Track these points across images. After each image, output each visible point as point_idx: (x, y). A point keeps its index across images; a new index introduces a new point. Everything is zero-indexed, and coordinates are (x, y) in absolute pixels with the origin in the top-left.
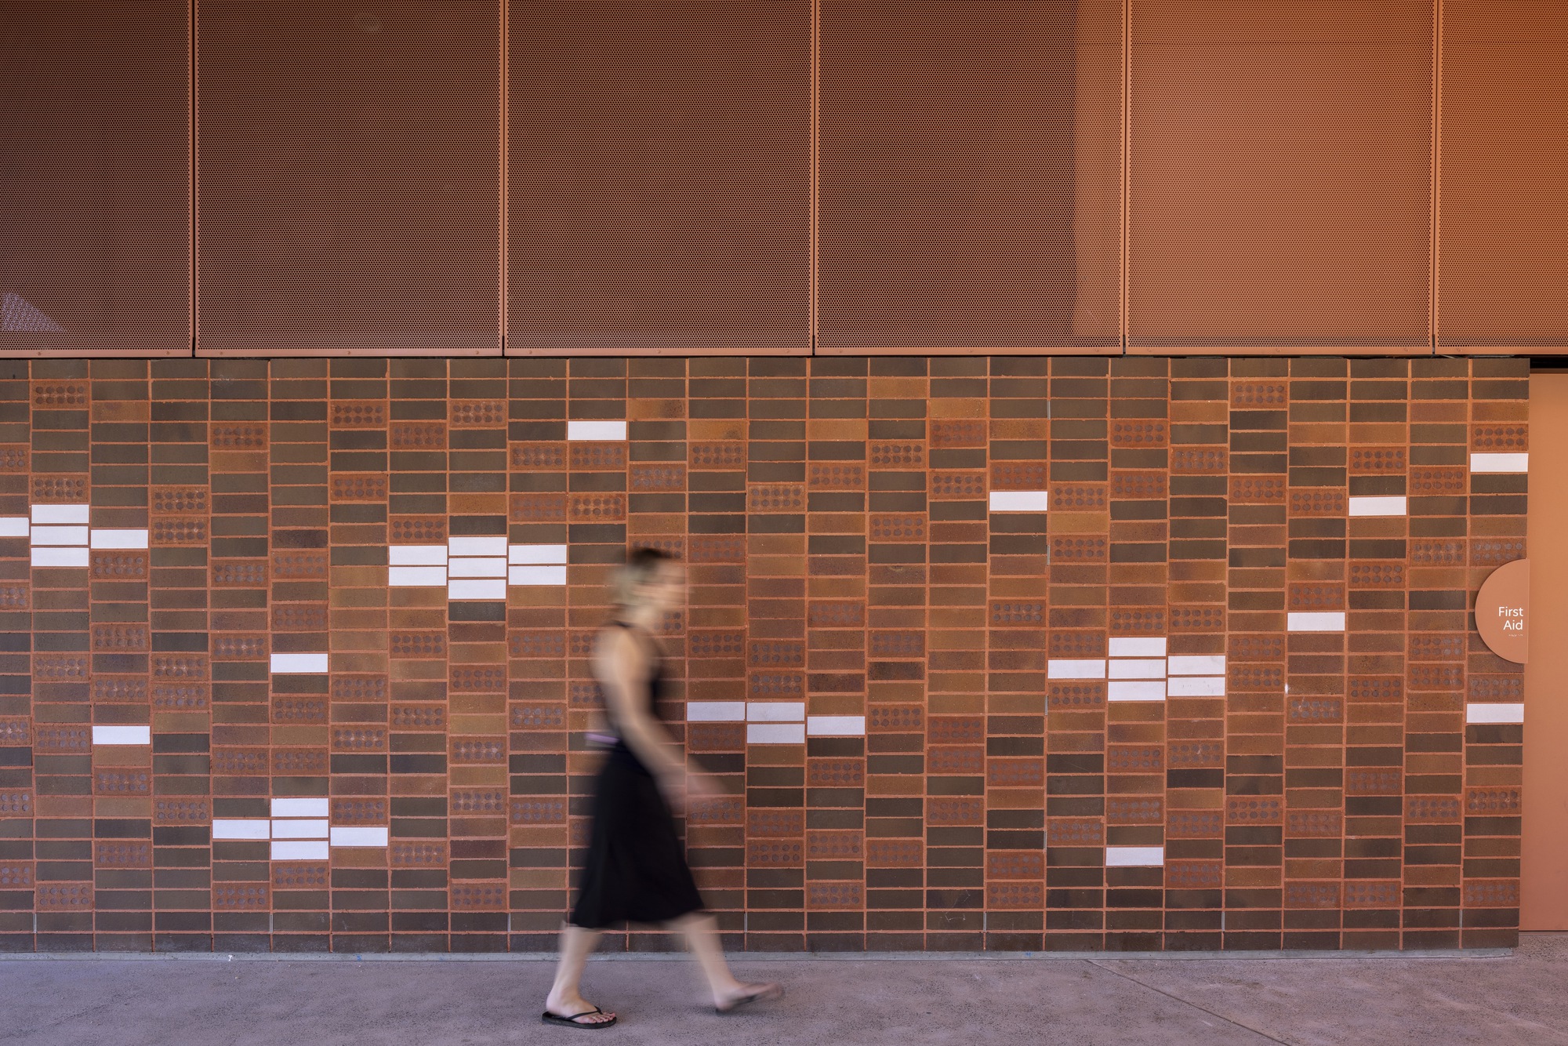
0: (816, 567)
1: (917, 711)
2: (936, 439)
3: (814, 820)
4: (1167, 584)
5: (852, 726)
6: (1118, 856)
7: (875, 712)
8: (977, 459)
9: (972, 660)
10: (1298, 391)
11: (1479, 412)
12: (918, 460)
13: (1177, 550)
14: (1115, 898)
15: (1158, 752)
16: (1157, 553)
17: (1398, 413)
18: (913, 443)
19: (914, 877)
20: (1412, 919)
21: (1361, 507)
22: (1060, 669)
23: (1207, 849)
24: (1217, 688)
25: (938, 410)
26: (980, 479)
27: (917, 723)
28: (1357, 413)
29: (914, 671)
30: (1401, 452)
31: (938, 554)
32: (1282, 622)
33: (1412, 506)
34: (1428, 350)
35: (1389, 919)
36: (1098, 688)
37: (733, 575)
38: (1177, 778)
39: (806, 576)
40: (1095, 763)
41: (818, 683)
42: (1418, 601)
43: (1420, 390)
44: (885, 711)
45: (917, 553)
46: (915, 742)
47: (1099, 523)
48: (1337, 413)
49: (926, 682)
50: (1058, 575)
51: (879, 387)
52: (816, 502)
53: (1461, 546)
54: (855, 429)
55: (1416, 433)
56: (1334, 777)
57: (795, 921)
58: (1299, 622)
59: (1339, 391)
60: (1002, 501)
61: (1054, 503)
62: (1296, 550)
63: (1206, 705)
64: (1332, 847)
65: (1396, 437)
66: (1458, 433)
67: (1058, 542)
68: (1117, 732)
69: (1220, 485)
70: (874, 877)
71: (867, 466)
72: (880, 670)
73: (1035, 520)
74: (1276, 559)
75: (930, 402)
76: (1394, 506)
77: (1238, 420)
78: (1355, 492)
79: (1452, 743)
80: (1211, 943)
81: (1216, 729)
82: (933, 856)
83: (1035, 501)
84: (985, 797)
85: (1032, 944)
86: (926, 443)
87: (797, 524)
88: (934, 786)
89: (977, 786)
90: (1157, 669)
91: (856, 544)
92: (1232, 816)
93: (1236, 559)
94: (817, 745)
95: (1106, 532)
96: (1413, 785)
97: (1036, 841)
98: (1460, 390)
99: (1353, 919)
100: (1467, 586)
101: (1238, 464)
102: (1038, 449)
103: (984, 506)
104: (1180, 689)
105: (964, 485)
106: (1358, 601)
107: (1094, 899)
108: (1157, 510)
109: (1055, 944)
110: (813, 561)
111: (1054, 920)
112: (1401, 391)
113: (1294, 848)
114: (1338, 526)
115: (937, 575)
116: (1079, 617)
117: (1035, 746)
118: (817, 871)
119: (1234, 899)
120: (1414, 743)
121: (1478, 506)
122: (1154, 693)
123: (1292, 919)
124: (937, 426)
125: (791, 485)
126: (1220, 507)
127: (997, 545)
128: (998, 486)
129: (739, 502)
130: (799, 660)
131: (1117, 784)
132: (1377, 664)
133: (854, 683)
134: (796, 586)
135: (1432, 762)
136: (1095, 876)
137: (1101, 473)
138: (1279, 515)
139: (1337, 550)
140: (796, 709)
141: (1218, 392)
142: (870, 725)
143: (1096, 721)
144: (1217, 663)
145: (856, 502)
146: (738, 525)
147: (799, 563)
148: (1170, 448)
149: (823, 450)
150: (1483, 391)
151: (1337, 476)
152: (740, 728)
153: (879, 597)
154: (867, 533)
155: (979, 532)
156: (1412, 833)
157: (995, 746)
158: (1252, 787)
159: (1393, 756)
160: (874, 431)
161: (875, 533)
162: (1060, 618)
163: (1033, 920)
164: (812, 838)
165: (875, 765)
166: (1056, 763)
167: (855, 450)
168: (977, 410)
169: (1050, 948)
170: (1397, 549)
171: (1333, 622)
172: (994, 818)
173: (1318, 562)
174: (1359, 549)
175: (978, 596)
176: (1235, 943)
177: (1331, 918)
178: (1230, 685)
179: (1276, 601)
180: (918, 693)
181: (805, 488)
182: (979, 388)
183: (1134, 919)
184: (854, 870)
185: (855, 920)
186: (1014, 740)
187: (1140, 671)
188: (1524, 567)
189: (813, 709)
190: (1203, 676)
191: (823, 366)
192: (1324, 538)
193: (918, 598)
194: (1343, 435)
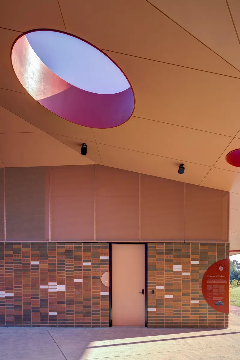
0: (6, 272)
1: (21, 293)
2: (23, 254)
3: (7, 308)
4: (57, 275)
5: (12, 295)
6: (51, 314)
7: (15, 293)
8: (29, 257)
9: (28, 286)
10: (75, 247)
11: (101, 250)
12: (20, 257)
13: (58, 270)
14: (50, 320)
15: (56, 299)
16: (55, 270)
17: (90, 251)
18: (19, 254)
19: (21, 316)
20: (93, 323)
21: (84, 264)
22: (42, 287)
23: (64, 313)
24: (64, 290)
25: (23, 250)
26: (29, 260)
27: (21, 294)
28: (84, 251)
29: (20, 287)
30: (90, 256)
31: (24, 270)
32: (73, 280)
33: (92, 264)
34: (94, 242)
35: (90, 323)
36: (47, 289)
38: (59, 303)
39: (4, 273)
40: (47, 300)
41: (7, 289)
42: (93, 277)
43: (93, 247)
44: (16, 293)
45: (20, 270)
46: (21, 297)
47: (47, 266)
48: (81, 251)
49: (22, 289)
50: (41, 273)
51: (15, 246)
52: (6, 263)
53: (99, 270)
54: (11, 253)
55: (93, 253)
56: (81, 303)
57: (4, 323)
58: (76, 280)
59: (81, 247)
60: (33, 263)
61: (40, 263)
62: (75, 270)
63: (63, 292)
64: (81, 313)
65: (90, 254)
66: (98, 253)
67: (41, 269)
68: (50, 296)
69: (64, 261)
70: (16, 316)
71: (13, 258)
72: (16, 287)
73: (38, 266)
74: (72, 271)
77: (66, 251)
78: (83, 262)
79: (98, 298)
80: (64, 326)
81: (64, 296)
82: (24, 314)
83: (37, 263)
84: (31, 305)
85: (38, 326)
86: (21, 255)
87: (3, 266)
88: (24, 303)
89: (30, 303)
90: (55, 287)
91: (12, 269)
92: (67, 308)
93: (67, 271)
94: (7, 297)
95: (48, 267)
96: (93, 304)
97: (38, 311)
98: (99, 247)
99: (85, 323)
100: (100, 276)
101: (67, 258)
102: (38, 255)
103: (30, 263)
104: (59, 290)
105: (27, 261)
106: (84, 277)
107: (47, 320)
108: (55, 264)
110: (5, 271)
111: (41, 323)
112: (90, 247)
113: (76, 313)
114: (81, 267)
115: (23, 273)
116: (44, 280)
117: (38, 298)
118: (7, 315)
119: (68, 320)
120: (93, 298)
121: (102, 264)
122: (55, 291)
123: (76, 323)
124: (23, 252)
125: (2, 260)
126: (64, 264)
127: (32, 269)
128: (32, 261)
130: (4, 285)
131: (50, 303)
132: (87, 286)
133: (12, 289)
134: (3, 275)
135: (96, 301)
136: (47, 316)
137: (47, 259)
138: (72, 265)
139: (81, 270)
140: (4, 292)
141: (64, 247)
142: (14, 295)
143: (47, 294)
144: (64, 286)
148: (57, 255)
149: (7, 255)
150: (102, 247)
151: (81, 260)
153: (15, 276)
154: (13, 267)
155: (29, 267)
156: (93, 311)
157: (32, 298)
158: (70, 304)
159: (90, 300)
160: (14, 253)
161: (14, 267)
162: (41, 280)
163: (39, 323)
164: (6, 311)
165: (15, 300)
166: (41, 300)
167: (11, 255)
168: (28, 250)
169: (41, 327)
170: (90, 270)
171: (81, 280)
172: (33, 308)
173: (78, 272)
174: (84, 270)
175: (29, 276)
176: (68, 326)
177: (82, 323)
178: (66, 289)
179: (72, 277)
180: (21, 290)
181: (4, 261)
182: (29, 247)
183: (52, 323)
184: (12, 315)
185: (13, 323)
186: (35, 297)
187: (53, 287)
188: (108, 273)
189: (6, 292)
190: (62, 288)
191: (7, 243)
192: (79, 268)
193: (21, 277)
194: (82, 254)
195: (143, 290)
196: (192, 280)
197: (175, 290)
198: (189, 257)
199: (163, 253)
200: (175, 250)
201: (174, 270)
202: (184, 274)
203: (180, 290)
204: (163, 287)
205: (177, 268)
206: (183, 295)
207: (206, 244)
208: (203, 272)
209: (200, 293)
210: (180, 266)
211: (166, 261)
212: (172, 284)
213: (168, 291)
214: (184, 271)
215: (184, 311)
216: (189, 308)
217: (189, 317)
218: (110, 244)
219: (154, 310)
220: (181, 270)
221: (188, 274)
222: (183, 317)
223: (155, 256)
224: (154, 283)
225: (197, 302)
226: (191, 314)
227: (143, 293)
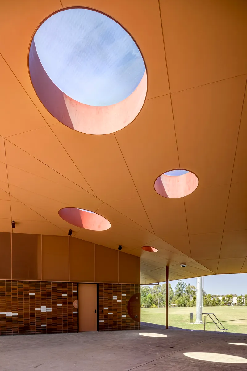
0: (13, 300)
1: (23, 313)
2: (24, 288)
4: (46, 301)
5: (17, 314)
6: (42, 326)
8: (28, 290)
9: (28, 308)
10: (58, 285)
11: (73, 287)
12: (22, 290)
13: (47, 299)
14: (42, 329)
15: (46, 316)
16: (45, 299)
17: (66, 287)
19: (23, 328)
20: (69, 330)
21: (63, 295)
22: (36, 309)
23: (51, 325)
25: (24, 286)
26: (28, 292)
28: (63, 287)
29: (23, 309)
31: (25, 299)
32: (56, 305)
33: (68, 295)
34: (69, 282)
35: (67, 330)
36: (40, 311)
37: (5, 301)
38: (48, 319)
40: (40, 317)
41: (13, 310)
42: (68, 303)
43: (68, 285)
44: (20, 313)
45: (23, 299)
46: (23, 316)
48: (61, 287)
50: (36, 301)
51: (18, 283)
52: (12, 294)
53: (72, 298)
54: (16, 287)
55: (68, 289)
56: (61, 318)
57: (11, 332)
58: (58, 305)
59: (61, 285)
60: (30, 294)
61: (35, 294)
62: (58, 299)
63: (50, 312)
64: (61, 324)
65: (66, 289)
66: (72, 289)
67: (36, 298)
68: (42, 315)
69: (51, 293)
70: (19, 328)
71: (18, 291)
72: (19, 309)
73: (34, 296)
74: (56, 299)
75: (24, 285)
76: (66, 295)
77: (52, 287)
79: (72, 315)
80: (51, 333)
81: (51, 314)
82: (25, 326)
83: (34, 294)
85: (34, 334)
87: (11, 296)
88: (25, 320)
89: (29, 320)
91: (17, 298)
92: (52, 322)
93: (52, 299)
94: (13, 316)
95: (40, 297)
96: (69, 319)
97: (34, 324)
98: (72, 285)
99: (64, 330)
100: (73, 302)
101: (52, 291)
102: (34, 289)
103: (29, 294)
104: (47, 311)
106: (63, 303)
107: (40, 329)
108: (45, 295)
109: (37, 334)
111: (36, 331)
112: (66, 285)
113: (58, 324)
114: (61, 297)
115: (25, 301)
116: (38, 305)
117: (34, 316)
118: (13, 328)
119: (53, 329)
120: (69, 315)
121: (73, 295)
122: (45, 311)
123: (58, 331)
125: (10, 292)
126: (51, 295)
127: (30, 298)
129: (5, 294)
130: (11, 308)
131: (42, 319)
132: (65, 308)
133: (17, 310)
134: (11, 302)
135: (70, 317)
136: (40, 327)
137: (40, 292)
138: (56, 295)
139: (61, 299)
140: (11, 313)
141: (50, 285)
142: (18, 314)
143: (40, 314)
144: (51, 308)
145: (16, 294)
146: (5, 296)
147: (11, 300)
148: (46, 290)
149: (13, 289)
150: (73, 285)
151: (61, 292)
152: (5, 315)
153: (19, 303)
154: (18, 297)
155: (28, 297)
156: (68, 323)
157: (30, 316)
158: (54, 319)
159: (67, 316)
160: (18, 288)
162: (36, 305)
164: (13, 325)
165: (19, 318)
166: (36, 317)
167: (16, 289)
168: (28, 286)
170: (67, 299)
171: (61, 305)
172: (31, 323)
174: (63, 299)
175: (28, 303)
176: (53, 333)
177: (62, 330)
178: (52, 310)
179: (56, 303)
180: (23, 311)
181: (11, 292)
182: (28, 284)
183: (44, 331)
184: (17, 328)
185: (17, 332)
186: (32, 315)
187: (44, 309)
188: (77, 300)
189: (13, 313)
190: (50, 310)
191: (13, 281)
192: (60, 298)
193: (23, 303)
194: (62, 289)
195: (96, 310)
196: (122, 305)
197: (114, 310)
198: (121, 291)
199: (107, 289)
200: (114, 288)
201: (113, 299)
202: (118, 301)
203: (117, 310)
204: (107, 308)
205: (115, 298)
206: (118, 312)
207: (129, 285)
208: (128, 300)
209: (127, 311)
210: (116, 297)
211: (109, 293)
212: (112, 307)
213: (110, 310)
214: (118, 299)
215: (118, 321)
216: (121, 320)
217: (121, 325)
218: (78, 283)
219: (103, 321)
220: (116, 299)
221: (121, 301)
222: (118, 325)
223: (103, 291)
224: (103, 306)
225: (125, 316)
226: (122, 323)
227: (96, 312)
